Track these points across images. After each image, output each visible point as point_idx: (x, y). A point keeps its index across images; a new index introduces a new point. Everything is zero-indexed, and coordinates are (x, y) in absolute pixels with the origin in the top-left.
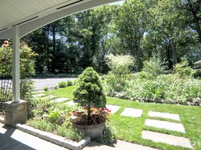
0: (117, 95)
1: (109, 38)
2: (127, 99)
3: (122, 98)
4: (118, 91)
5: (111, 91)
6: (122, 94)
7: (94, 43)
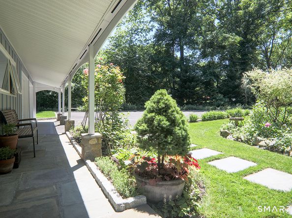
0: (262, 143)
1: (280, 41)
2: (282, 152)
3: (272, 149)
4: (267, 136)
5: (252, 135)
6: (272, 142)
7: (244, 55)
